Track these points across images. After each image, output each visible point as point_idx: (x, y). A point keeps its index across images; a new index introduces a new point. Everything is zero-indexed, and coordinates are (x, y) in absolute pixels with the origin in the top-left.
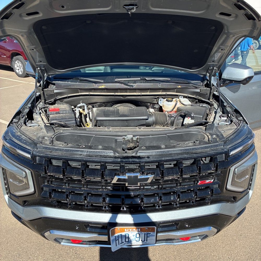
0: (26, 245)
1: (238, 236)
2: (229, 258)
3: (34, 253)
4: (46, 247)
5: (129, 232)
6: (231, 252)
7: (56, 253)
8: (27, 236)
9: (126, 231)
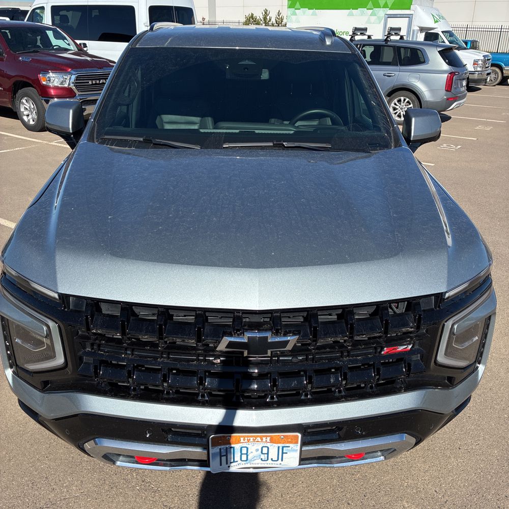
0: (46, 464)
1: (453, 450)
2: (436, 491)
3: (61, 480)
4: (85, 469)
5: (249, 443)
6: (441, 480)
7: (105, 480)
8: (48, 446)
9: (242, 441)
